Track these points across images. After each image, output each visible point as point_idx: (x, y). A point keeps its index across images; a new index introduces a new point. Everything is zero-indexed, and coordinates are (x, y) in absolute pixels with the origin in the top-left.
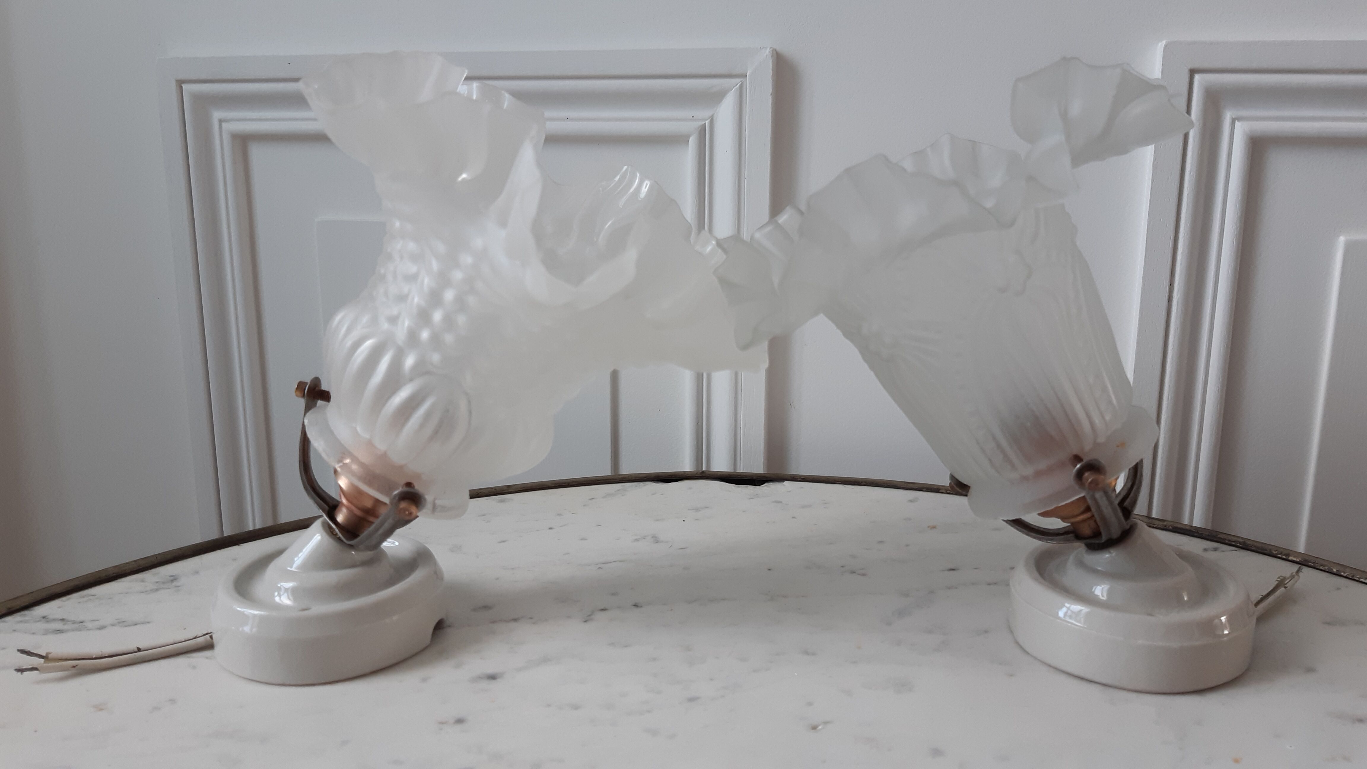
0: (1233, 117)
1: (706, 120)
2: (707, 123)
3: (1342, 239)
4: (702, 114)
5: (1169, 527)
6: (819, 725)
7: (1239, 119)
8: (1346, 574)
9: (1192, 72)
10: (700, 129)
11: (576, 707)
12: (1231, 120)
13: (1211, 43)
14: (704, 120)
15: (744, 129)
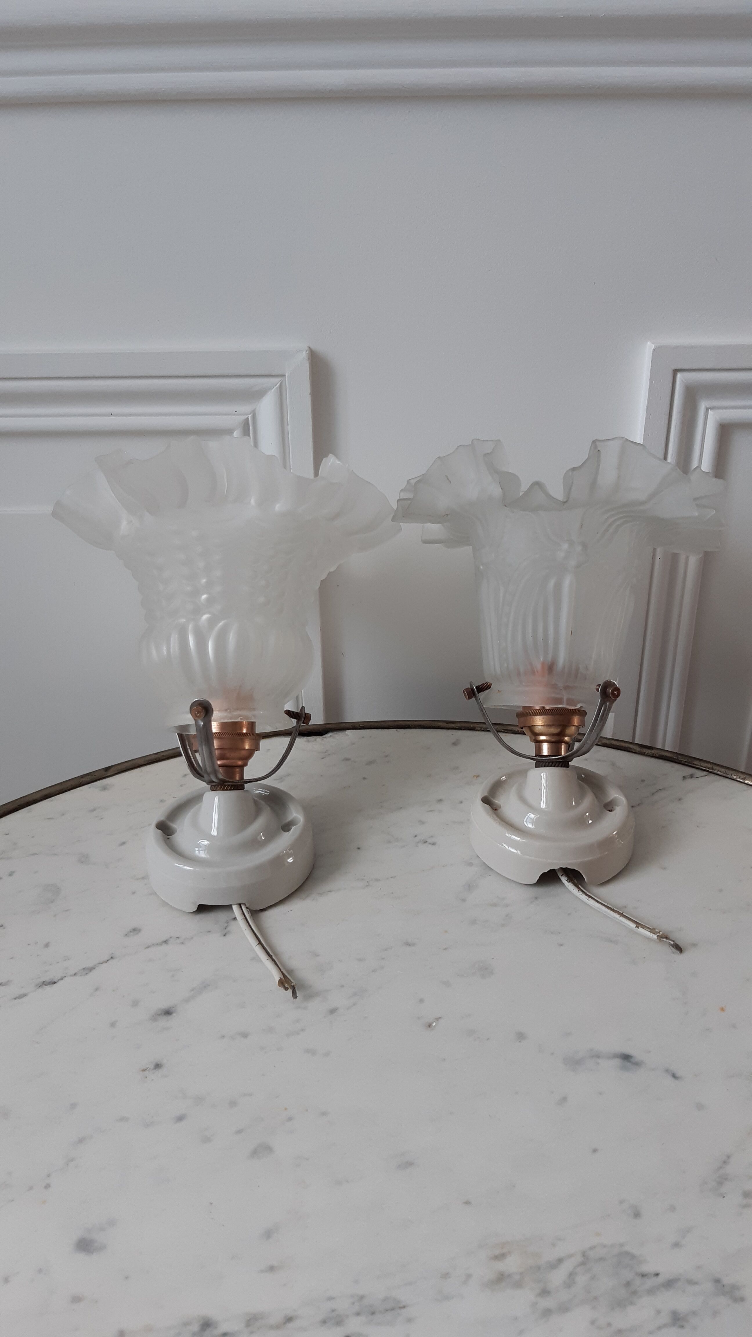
0: (708, 407)
1: (249, 414)
2: (250, 416)
4: (244, 409)
6: (433, 1023)
7: (711, 409)
9: (676, 371)
10: (243, 423)
11: (245, 1035)
12: (705, 410)
13: (692, 347)
14: (247, 414)
15: (286, 424)
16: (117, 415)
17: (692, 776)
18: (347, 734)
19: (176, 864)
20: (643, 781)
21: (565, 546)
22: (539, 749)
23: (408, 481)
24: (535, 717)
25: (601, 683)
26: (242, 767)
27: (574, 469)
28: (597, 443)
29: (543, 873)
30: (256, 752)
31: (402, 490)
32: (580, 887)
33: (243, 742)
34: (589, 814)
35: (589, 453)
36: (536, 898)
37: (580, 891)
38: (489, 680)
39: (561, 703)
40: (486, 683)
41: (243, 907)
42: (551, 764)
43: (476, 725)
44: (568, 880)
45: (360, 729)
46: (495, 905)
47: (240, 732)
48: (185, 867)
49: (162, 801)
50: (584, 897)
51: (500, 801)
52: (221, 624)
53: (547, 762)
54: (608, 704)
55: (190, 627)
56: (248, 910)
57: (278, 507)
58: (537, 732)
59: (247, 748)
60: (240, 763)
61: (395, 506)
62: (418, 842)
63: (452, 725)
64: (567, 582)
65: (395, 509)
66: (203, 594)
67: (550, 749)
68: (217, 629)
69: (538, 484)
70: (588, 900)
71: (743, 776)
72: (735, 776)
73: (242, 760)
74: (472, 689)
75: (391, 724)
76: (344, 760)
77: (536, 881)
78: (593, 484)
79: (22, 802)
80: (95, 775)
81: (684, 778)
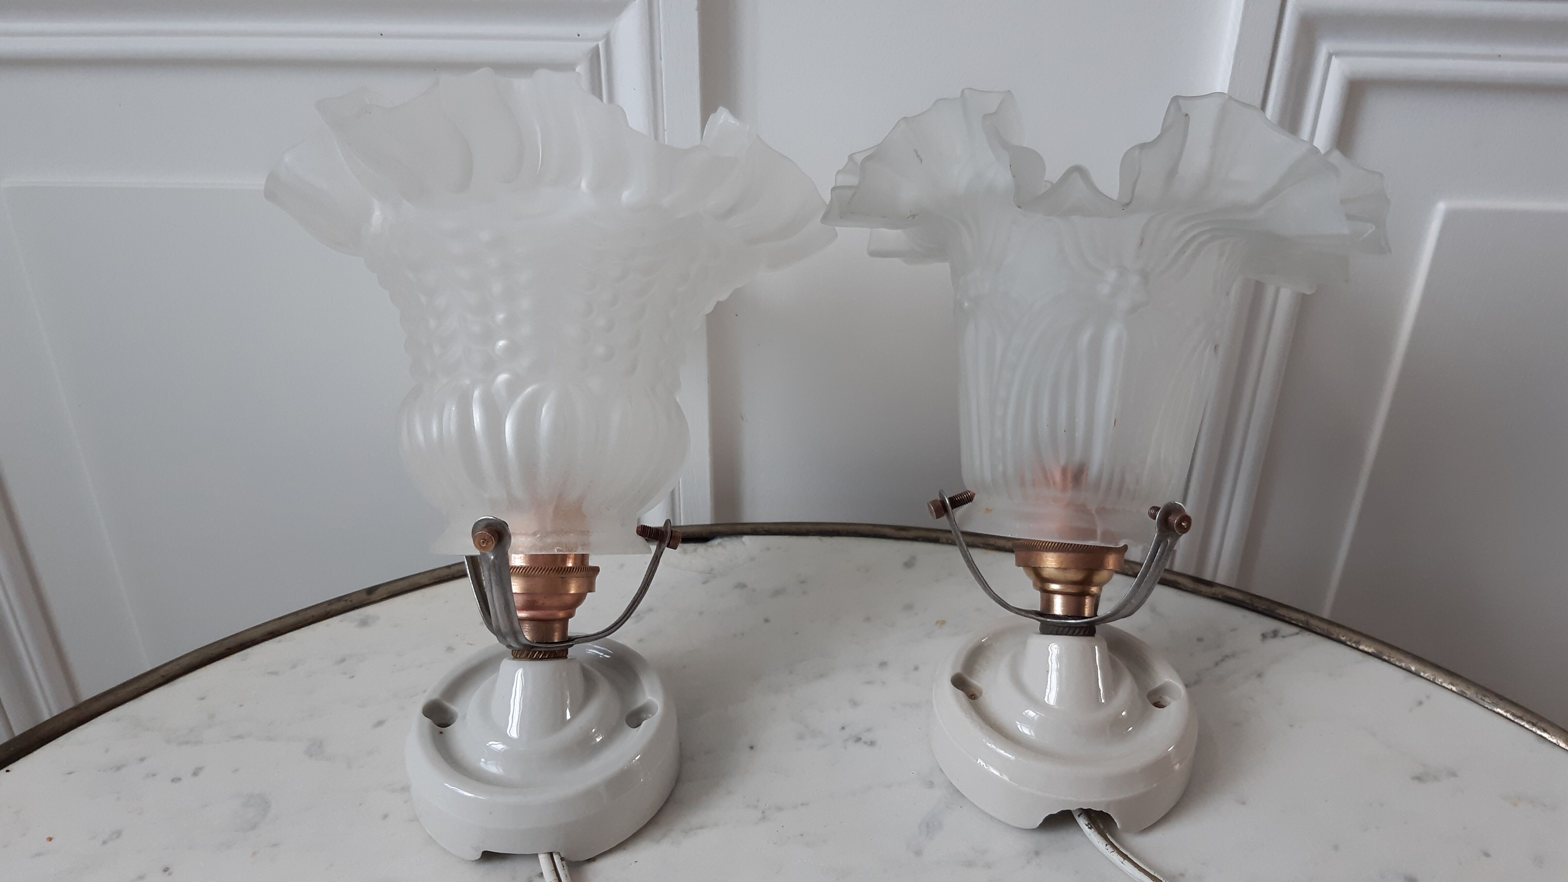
0: (1331, 52)
1: (600, 40)
2: (601, 44)
3: (1441, 207)
4: (593, 31)
5: (1218, 595)
7: (1338, 54)
8: (1427, 675)
10: (590, 52)
12: (1328, 57)
14: (596, 40)
15: (658, 56)
16: (391, 36)
17: (1275, 634)
18: (743, 543)
19: (446, 784)
20: (1200, 640)
21: (1112, 276)
22: (1048, 603)
23: (851, 157)
24: (1046, 553)
25: (1161, 505)
26: (564, 622)
27: (1143, 146)
28: (1181, 101)
29: (1050, 815)
30: (588, 594)
31: (839, 172)
32: (1109, 837)
33: (565, 583)
34: (1127, 713)
35: (1165, 119)
36: (1037, 853)
37: (1108, 846)
38: (970, 487)
39: (1094, 538)
40: (966, 493)
41: (556, 857)
42: (1067, 629)
43: (940, 535)
44: (1089, 824)
45: (763, 534)
46: (970, 864)
47: (561, 566)
48: (461, 791)
49: (450, 649)
50: (1116, 858)
51: (981, 681)
52: (529, 389)
53: (1060, 627)
54: (1169, 541)
55: (476, 393)
56: (564, 863)
57: (626, 196)
58: (1047, 576)
59: (572, 592)
60: (561, 614)
61: (827, 198)
62: (847, 739)
63: (903, 534)
64: (1112, 335)
65: (828, 203)
66: (501, 338)
67: (1066, 605)
68: (519, 400)
69: (1078, 170)
70: (1122, 862)
71: (1356, 638)
72: (1343, 636)
73: (564, 610)
74: (943, 502)
75: (809, 527)
76: (736, 587)
77: (1038, 825)
78: (1172, 173)
79: (232, 644)
80: (351, 601)
81: (1264, 636)
